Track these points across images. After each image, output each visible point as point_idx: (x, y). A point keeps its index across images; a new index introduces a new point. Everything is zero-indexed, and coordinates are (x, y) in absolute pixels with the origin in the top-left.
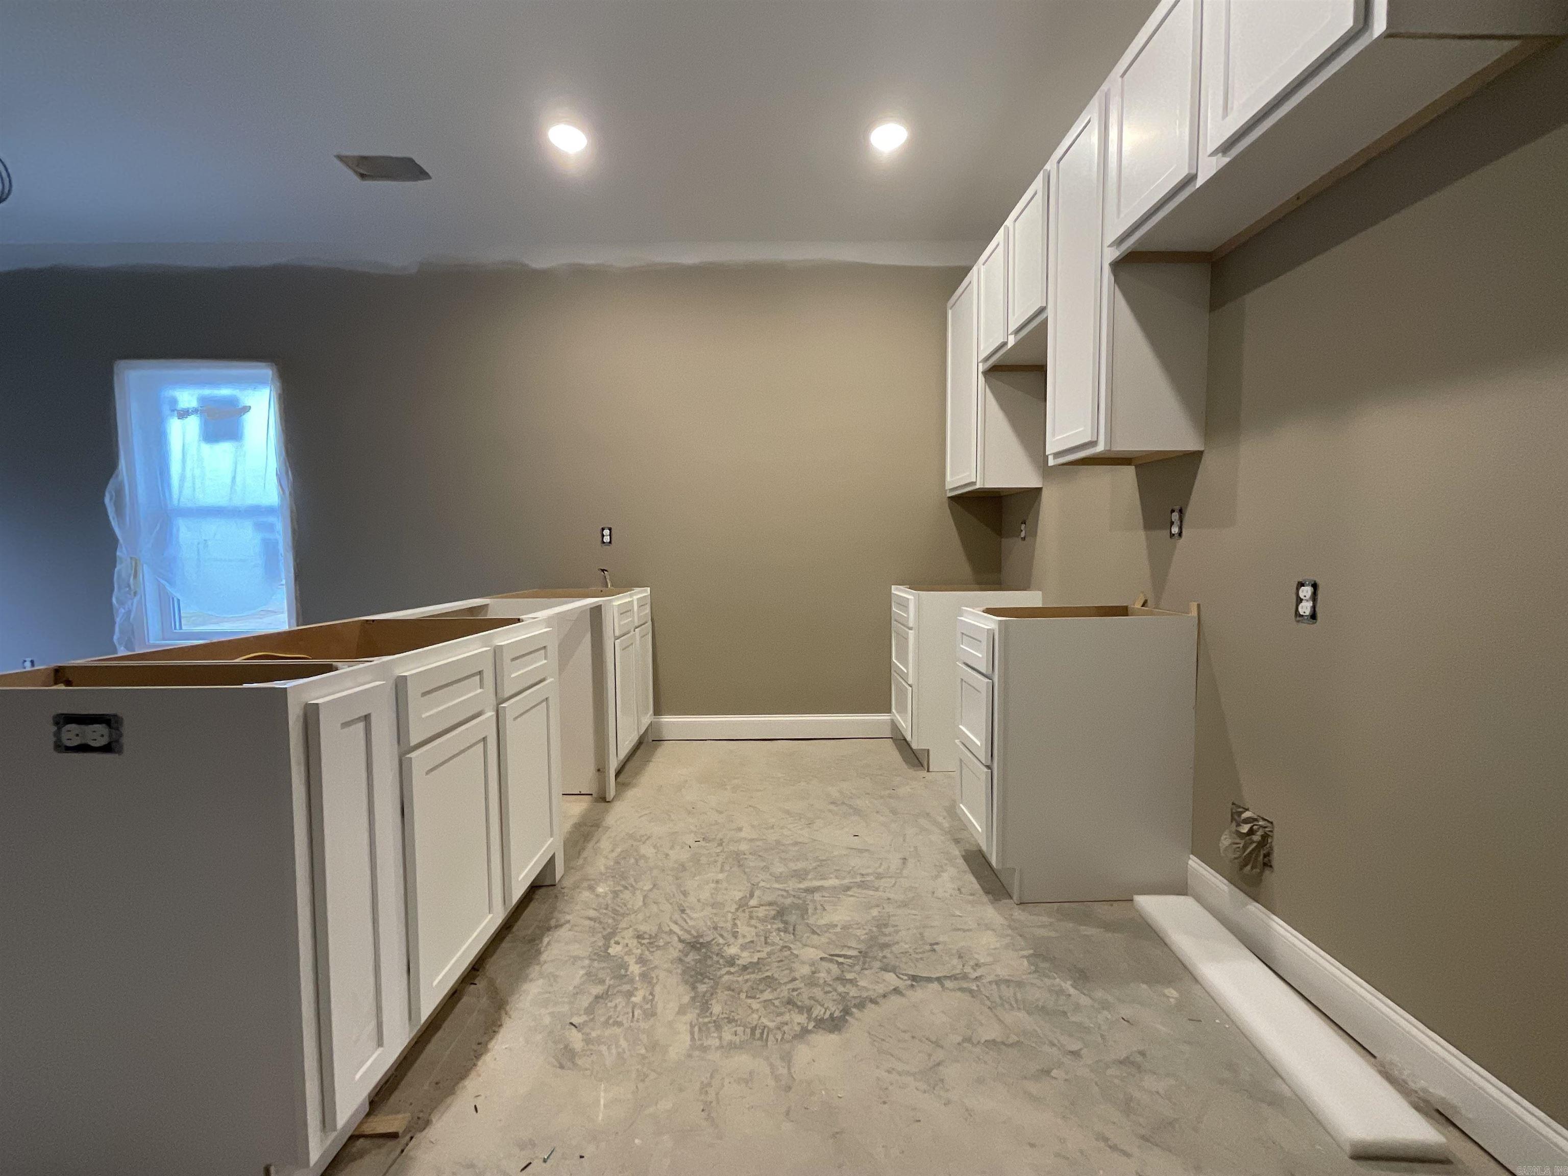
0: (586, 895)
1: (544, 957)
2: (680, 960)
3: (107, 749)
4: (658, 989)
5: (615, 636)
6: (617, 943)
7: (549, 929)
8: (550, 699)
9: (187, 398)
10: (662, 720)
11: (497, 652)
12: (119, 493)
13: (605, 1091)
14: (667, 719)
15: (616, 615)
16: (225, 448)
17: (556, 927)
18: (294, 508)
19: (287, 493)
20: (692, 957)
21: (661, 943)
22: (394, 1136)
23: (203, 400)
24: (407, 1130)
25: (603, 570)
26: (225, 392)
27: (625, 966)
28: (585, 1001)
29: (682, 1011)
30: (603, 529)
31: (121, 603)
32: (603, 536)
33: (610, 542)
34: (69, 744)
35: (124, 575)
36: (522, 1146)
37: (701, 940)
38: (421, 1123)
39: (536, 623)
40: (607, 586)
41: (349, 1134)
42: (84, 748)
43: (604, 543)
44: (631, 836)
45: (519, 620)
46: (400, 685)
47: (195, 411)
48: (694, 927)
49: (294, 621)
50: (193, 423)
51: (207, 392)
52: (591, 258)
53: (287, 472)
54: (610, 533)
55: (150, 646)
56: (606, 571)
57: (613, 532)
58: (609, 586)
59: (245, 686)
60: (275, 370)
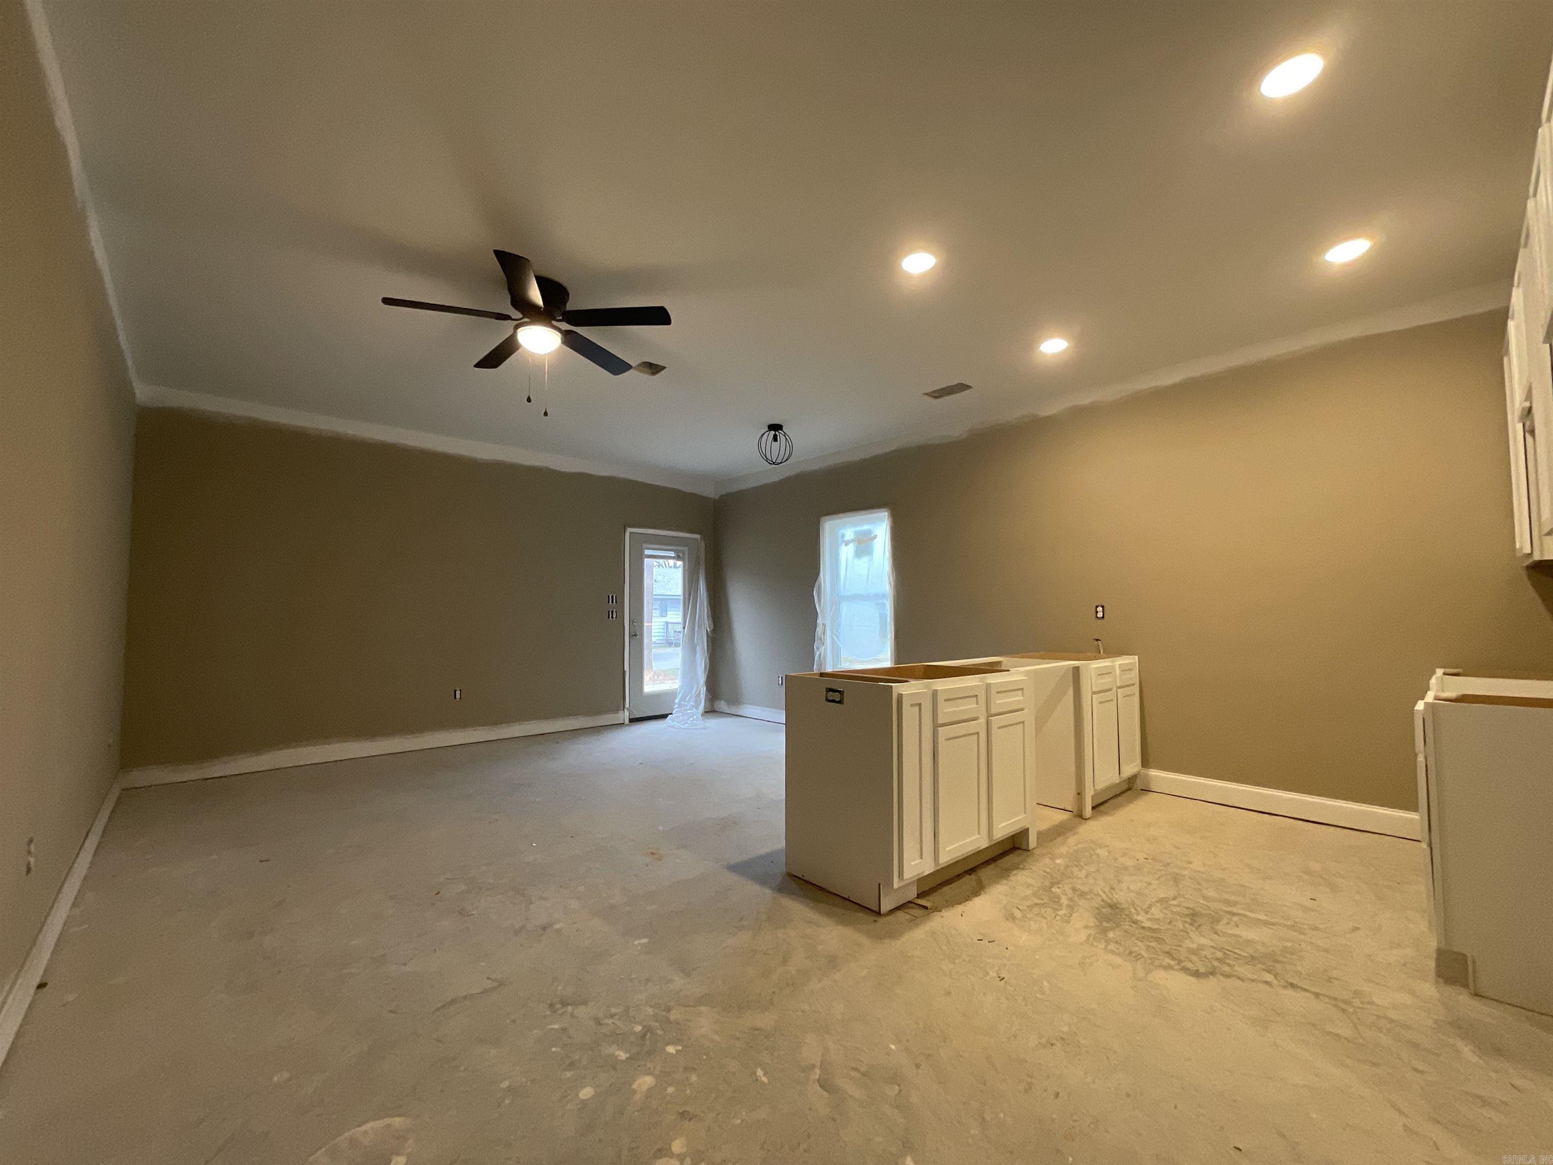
0: (1047, 861)
1: (1012, 878)
2: (1098, 908)
3: (839, 702)
4: (1075, 915)
5: (1092, 691)
6: (1059, 888)
7: (1018, 868)
8: (1025, 722)
9: (849, 533)
10: (1150, 772)
11: (988, 687)
12: (819, 587)
13: (1027, 935)
14: (1154, 773)
15: (1093, 677)
16: (865, 559)
17: (1023, 869)
18: (896, 594)
19: (892, 585)
20: (1106, 911)
21: (1088, 897)
22: (926, 908)
23: (856, 533)
24: (931, 908)
25: (1097, 640)
26: (866, 527)
27: (1059, 898)
28: (1029, 903)
29: (1086, 927)
30: (1097, 607)
31: (818, 649)
32: (1097, 612)
33: (1103, 617)
34: (830, 699)
35: (819, 633)
36: (981, 934)
37: (1118, 906)
38: (937, 909)
39: (1019, 673)
40: (1100, 653)
41: (909, 900)
42: (833, 701)
43: (1097, 617)
44: (1093, 842)
45: (1008, 671)
46: (935, 693)
47: (853, 541)
48: (1116, 899)
49: (893, 664)
50: (851, 547)
51: (858, 529)
52: (1086, 399)
53: (893, 572)
54: (1103, 610)
55: (839, 668)
56: (1099, 640)
57: (1105, 609)
58: (1102, 653)
59: (879, 683)
60: (889, 512)
